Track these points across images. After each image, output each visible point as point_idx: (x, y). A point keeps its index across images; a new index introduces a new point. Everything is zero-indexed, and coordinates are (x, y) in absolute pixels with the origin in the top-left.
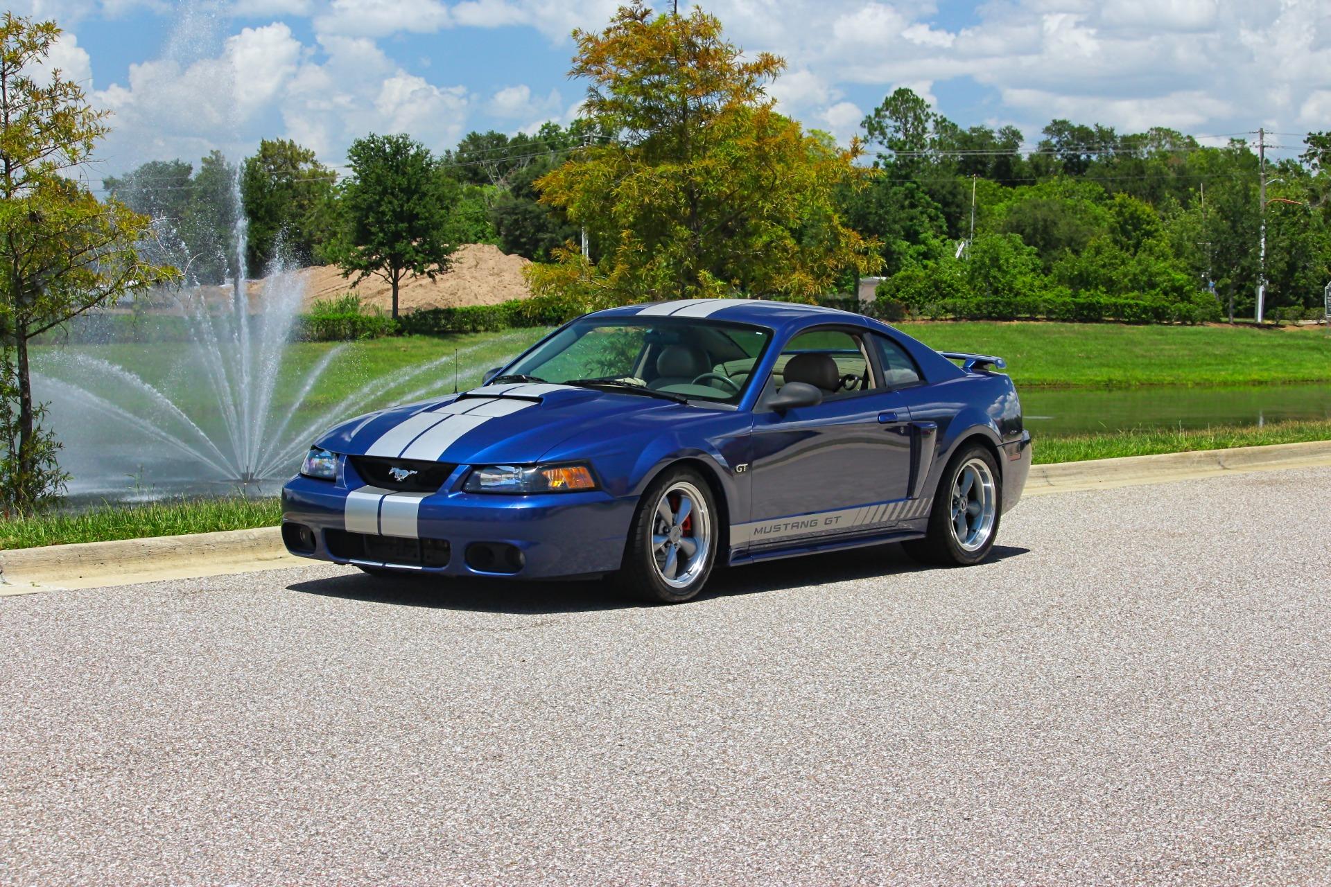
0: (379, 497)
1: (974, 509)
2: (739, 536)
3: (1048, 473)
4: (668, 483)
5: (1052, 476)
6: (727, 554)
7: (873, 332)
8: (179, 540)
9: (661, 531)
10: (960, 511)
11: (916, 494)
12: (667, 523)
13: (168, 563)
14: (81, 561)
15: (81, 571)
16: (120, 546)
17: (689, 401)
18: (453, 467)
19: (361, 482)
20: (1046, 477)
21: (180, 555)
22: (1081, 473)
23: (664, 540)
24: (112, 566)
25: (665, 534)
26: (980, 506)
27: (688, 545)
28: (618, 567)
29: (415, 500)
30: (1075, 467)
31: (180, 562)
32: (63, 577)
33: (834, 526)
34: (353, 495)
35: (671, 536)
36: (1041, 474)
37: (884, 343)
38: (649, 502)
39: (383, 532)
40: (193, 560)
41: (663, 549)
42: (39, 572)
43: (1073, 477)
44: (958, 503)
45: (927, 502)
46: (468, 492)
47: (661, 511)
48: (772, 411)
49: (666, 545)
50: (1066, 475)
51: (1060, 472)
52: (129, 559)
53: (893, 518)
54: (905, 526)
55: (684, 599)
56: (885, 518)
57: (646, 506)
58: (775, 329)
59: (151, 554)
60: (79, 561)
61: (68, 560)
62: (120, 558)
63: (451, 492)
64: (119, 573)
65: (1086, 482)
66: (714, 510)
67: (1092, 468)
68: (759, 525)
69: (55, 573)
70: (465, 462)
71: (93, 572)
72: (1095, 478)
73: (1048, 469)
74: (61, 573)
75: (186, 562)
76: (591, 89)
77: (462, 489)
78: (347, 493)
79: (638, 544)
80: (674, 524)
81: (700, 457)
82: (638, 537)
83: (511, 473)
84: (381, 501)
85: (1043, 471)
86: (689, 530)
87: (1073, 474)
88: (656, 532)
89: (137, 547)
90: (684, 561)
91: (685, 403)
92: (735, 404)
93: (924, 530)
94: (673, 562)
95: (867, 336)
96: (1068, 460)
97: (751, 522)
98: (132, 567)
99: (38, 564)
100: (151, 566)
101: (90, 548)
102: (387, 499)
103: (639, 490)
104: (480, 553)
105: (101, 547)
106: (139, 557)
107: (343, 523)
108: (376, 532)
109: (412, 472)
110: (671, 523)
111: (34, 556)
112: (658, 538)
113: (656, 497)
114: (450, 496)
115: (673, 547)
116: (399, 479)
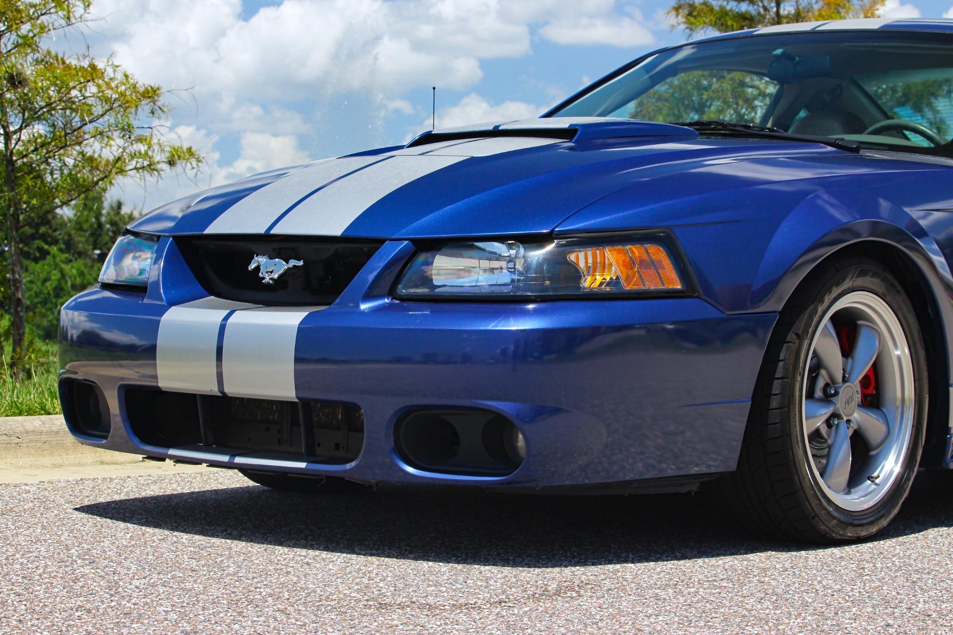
0: (218, 317)
4: (836, 291)
6: (946, 444)
9: (819, 393)
12: (831, 376)
17: (862, 150)
19: (202, 290)
23: (825, 412)
25: (828, 398)
27: (872, 424)
28: (733, 466)
34: (175, 316)
35: (840, 403)
38: (799, 327)
39: (231, 389)
41: (824, 430)
46: (403, 299)
47: (822, 349)
49: (828, 423)
55: (863, 533)
57: (791, 336)
63: (368, 297)
66: (922, 353)
70: (399, 236)
77: (392, 292)
78: (162, 310)
79: (774, 416)
80: (844, 380)
82: (775, 403)
83: (498, 257)
84: (222, 328)
88: (810, 395)
90: (864, 456)
94: (843, 457)
102: (238, 320)
103: (777, 301)
104: (425, 430)
107: (155, 377)
109: (293, 263)
110: (839, 377)
112: (814, 406)
113: (811, 318)
114: (364, 307)
115: (843, 426)
116: (267, 279)
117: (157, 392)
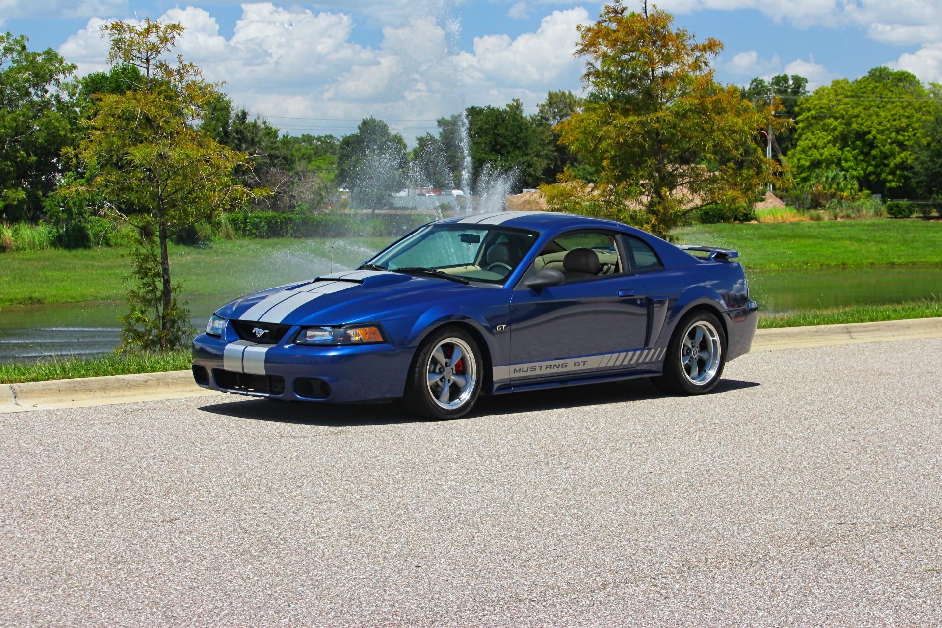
0: (242, 348)
1: (704, 355)
2: (501, 373)
3: (851, 330)
4: (439, 339)
5: (854, 332)
6: (492, 386)
7: (624, 234)
8: (151, 376)
9: (437, 371)
10: (692, 358)
11: (651, 345)
12: (442, 365)
13: (141, 391)
14: (75, 390)
15: (74, 397)
16: (106, 380)
17: (470, 282)
18: (290, 326)
19: (237, 337)
20: (850, 332)
21: (150, 386)
22: (879, 330)
24: (99, 394)
25: (440, 372)
26: (710, 353)
27: (460, 381)
28: (401, 395)
29: (263, 350)
30: (874, 326)
31: (150, 391)
32: (60, 401)
33: (581, 367)
34: (229, 347)
35: (445, 374)
36: (845, 331)
37: (632, 242)
38: (425, 351)
39: (246, 371)
40: (160, 389)
41: (440, 383)
42: (43, 397)
43: (871, 333)
44: (691, 352)
45: (661, 351)
46: (298, 344)
47: (436, 356)
48: (530, 289)
49: (441, 380)
50: (866, 331)
51: (862, 329)
52: (112, 389)
53: (633, 362)
54: (645, 367)
55: (455, 416)
56: (626, 362)
57: (422, 354)
58: (542, 232)
59: (128, 386)
60: (74, 390)
61: (66, 390)
62: (104, 388)
63: (287, 344)
64: (102, 397)
65: (883, 336)
66: (480, 356)
67: (888, 326)
68: (517, 367)
69: (55, 398)
70: (297, 324)
71: (83, 397)
72: (890, 334)
73: (851, 327)
74: (59, 398)
75: (155, 390)
76: (589, 64)
77: (294, 342)
78: (225, 345)
79: (416, 381)
80: (447, 366)
81: (466, 321)
82: (415, 376)
83: (327, 331)
84: (244, 351)
85: (847, 328)
86: (461, 369)
87: (873, 331)
89: (118, 380)
90: (456, 391)
91: (467, 283)
92: (502, 284)
93: (661, 370)
94: (446, 392)
95: (618, 237)
96: (872, 320)
97: (510, 364)
98: (113, 394)
99: (43, 392)
100: (127, 393)
101: (83, 381)
102: (249, 349)
103: (417, 343)
104: (304, 385)
105: (91, 381)
106: (119, 387)
107: (223, 366)
108: (240, 371)
109: (266, 331)
110: (445, 365)
111: (41, 386)
112: (433, 375)
113: (430, 348)
114: (286, 347)
115: (447, 381)
116: (258, 335)
117: (224, 371)
